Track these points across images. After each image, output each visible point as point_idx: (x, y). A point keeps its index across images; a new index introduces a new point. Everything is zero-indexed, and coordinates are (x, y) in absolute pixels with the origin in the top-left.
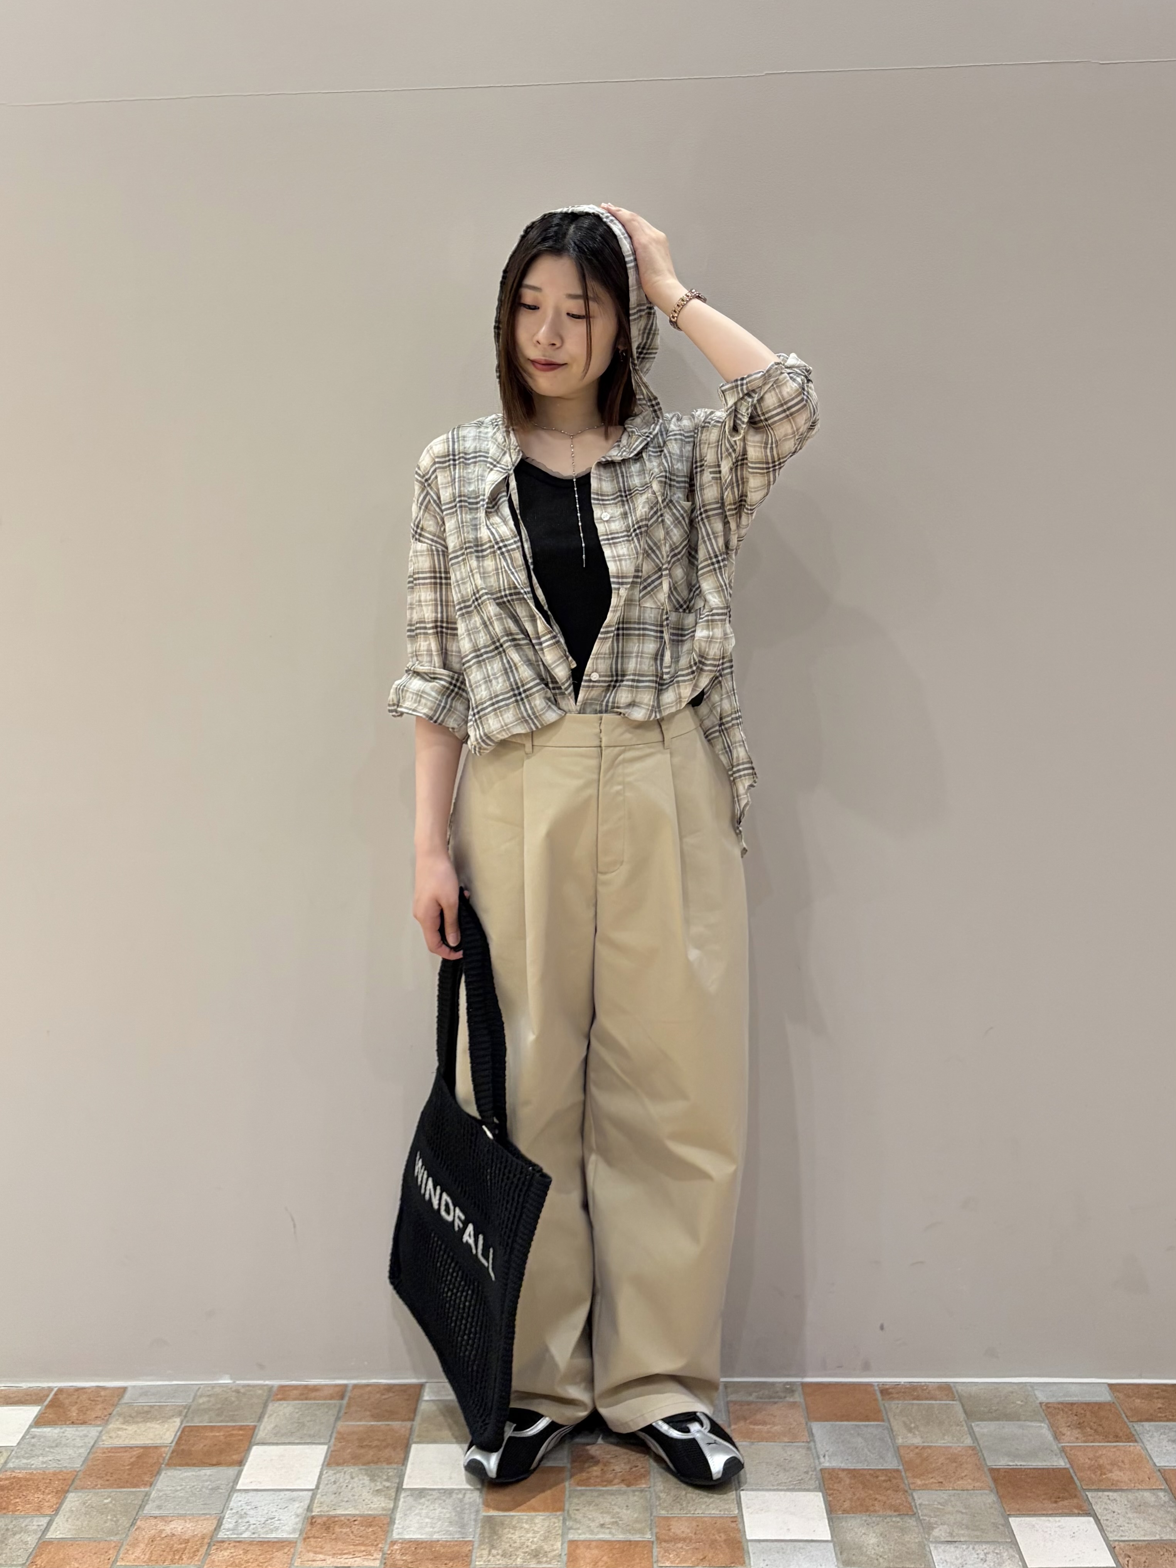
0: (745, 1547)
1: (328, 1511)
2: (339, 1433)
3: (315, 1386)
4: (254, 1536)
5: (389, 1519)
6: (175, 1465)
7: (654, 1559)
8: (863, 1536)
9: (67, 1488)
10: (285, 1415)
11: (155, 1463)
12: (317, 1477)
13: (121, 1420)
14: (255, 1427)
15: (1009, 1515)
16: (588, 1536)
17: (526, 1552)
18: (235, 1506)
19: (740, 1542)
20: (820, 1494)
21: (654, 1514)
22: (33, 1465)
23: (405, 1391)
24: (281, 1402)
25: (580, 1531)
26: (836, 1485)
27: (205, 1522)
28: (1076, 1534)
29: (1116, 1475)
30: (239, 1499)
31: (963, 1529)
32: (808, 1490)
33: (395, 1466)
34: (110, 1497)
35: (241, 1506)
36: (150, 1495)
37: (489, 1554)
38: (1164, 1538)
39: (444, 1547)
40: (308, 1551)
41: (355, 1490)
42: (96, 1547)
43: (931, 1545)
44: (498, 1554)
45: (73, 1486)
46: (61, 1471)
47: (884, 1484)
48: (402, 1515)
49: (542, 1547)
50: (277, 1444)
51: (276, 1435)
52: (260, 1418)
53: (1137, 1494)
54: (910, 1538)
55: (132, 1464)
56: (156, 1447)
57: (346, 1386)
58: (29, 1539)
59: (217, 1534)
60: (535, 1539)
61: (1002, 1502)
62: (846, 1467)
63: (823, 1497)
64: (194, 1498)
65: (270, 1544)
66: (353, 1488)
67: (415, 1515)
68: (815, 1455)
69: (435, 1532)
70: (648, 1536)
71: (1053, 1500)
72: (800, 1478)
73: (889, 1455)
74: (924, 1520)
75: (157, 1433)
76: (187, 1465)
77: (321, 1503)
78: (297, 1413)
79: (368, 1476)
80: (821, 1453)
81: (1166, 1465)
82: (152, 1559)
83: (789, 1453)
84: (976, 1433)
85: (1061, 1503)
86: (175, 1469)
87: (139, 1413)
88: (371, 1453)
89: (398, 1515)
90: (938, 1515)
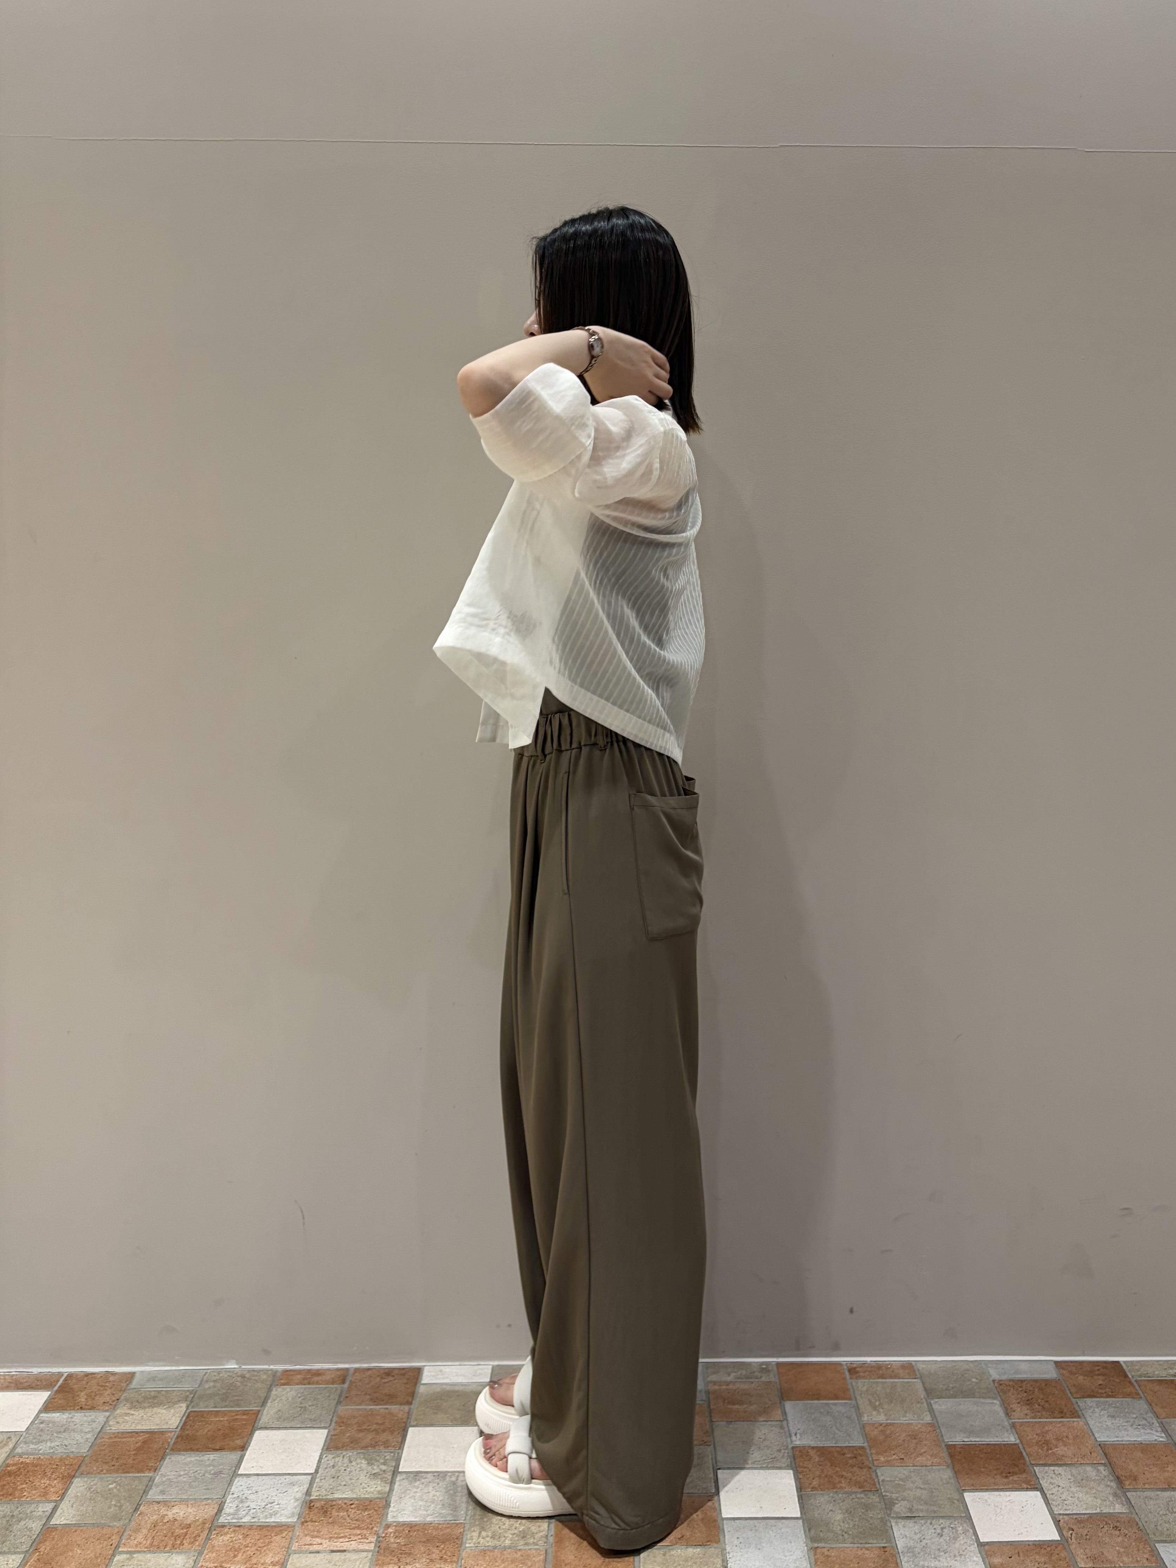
0: (721, 1525)
1: (326, 1495)
2: (339, 1417)
3: (318, 1370)
6: (179, 1450)
8: (831, 1513)
9: (73, 1474)
10: (288, 1399)
11: (160, 1448)
12: (316, 1462)
13: (128, 1405)
14: (259, 1411)
18: (236, 1490)
19: (715, 1521)
20: (791, 1472)
22: (41, 1450)
23: (403, 1375)
24: (285, 1387)
26: (806, 1463)
28: (1025, 1508)
29: (1061, 1450)
31: (921, 1505)
32: (780, 1468)
33: (391, 1449)
34: (115, 1482)
37: (479, 1536)
38: (1105, 1512)
39: (436, 1529)
41: (353, 1473)
43: (892, 1521)
45: (79, 1471)
46: (68, 1456)
47: (850, 1461)
48: (397, 1498)
50: (279, 1428)
51: (278, 1419)
52: (264, 1404)
53: (1080, 1468)
54: (873, 1514)
55: (138, 1449)
56: (162, 1433)
57: (347, 1369)
58: (33, 1525)
59: (218, 1520)
61: (957, 1478)
62: (816, 1445)
63: (794, 1474)
65: (269, 1529)
67: (410, 1498)
68: (787, 1434)
69: (428, 1515)
71: (1004, 1475)
72: (773, 1456)
73: (856, 1433)
74: (887, 1496)
75: (163, 1418)
76: (192, 1450)
78: (299, 1397)
79: (366, 1459)
80: (793, 1431)
81: (1105, 1440)
83: (763, 1432)
84: (935, 1410)
85: (1011, 1478)
86: (179, 1454)
87: (146, 1398)
88: (370, 1436)
89: (393, 1499)
90: (899, 1491)
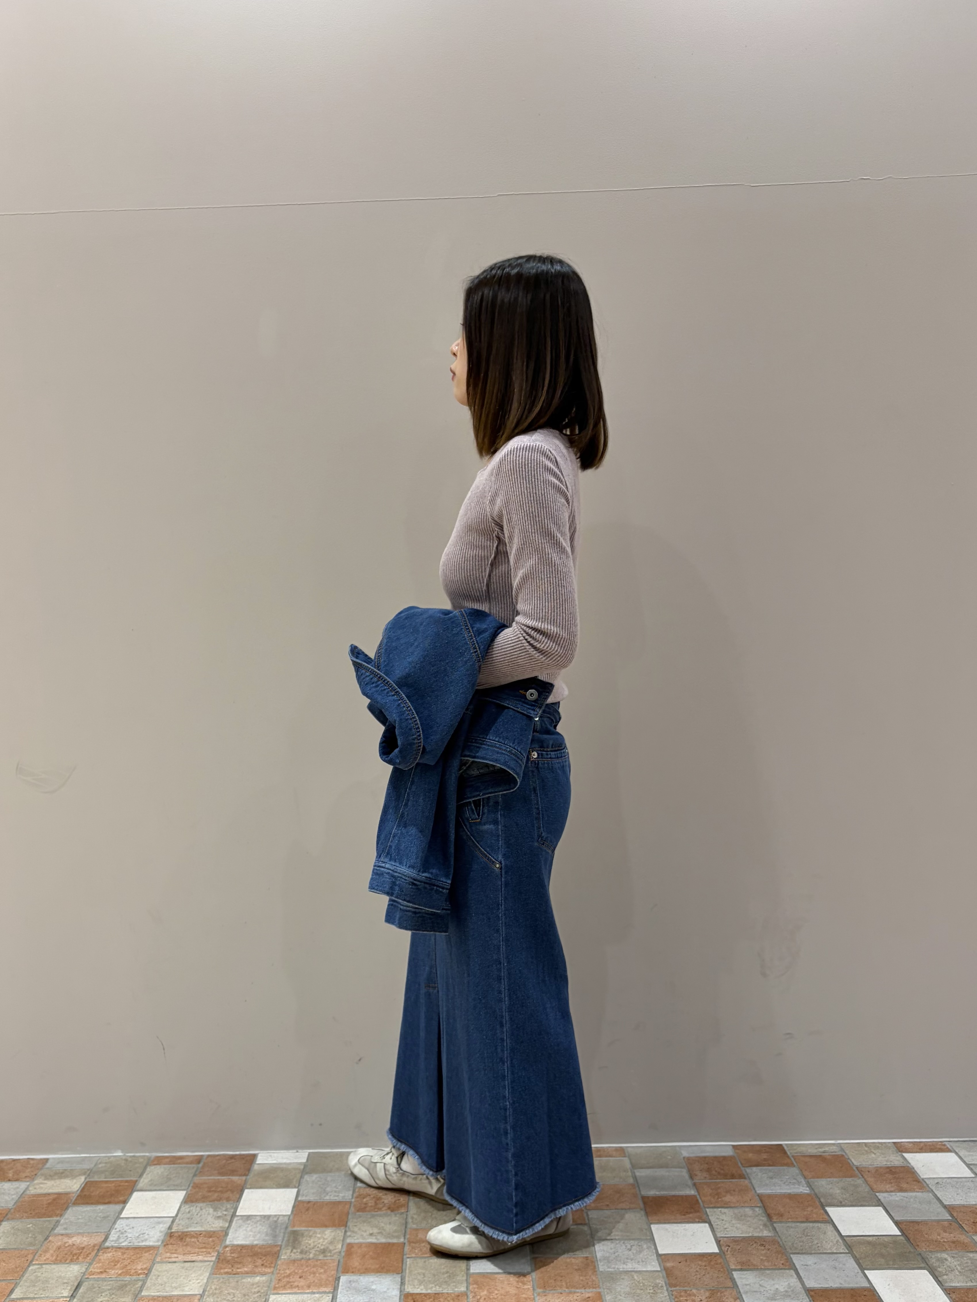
4: (130, 1244)
5: (226, 1233)
7: (405, 1253)
15: (651, 1223)
16: (361, 1240)
17: (317, 1251)
21: (409, 1226)
25: (355, 1238)
27: (97, 1237)
30: (121, 1223)
35: (123, 1227)
36: (59, 1222)
40: (167, 1252)
42: (19, 1253)
44: (297, 1252)
49: (328, 1248)
60: (324, 1243)
64: (90, 1223)
66: (201, 1216)
70: (402, 1240)
77: (178, 1224)
82: (58, 1259)
